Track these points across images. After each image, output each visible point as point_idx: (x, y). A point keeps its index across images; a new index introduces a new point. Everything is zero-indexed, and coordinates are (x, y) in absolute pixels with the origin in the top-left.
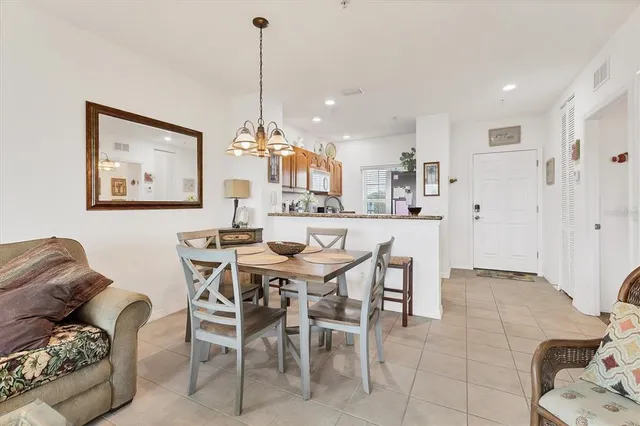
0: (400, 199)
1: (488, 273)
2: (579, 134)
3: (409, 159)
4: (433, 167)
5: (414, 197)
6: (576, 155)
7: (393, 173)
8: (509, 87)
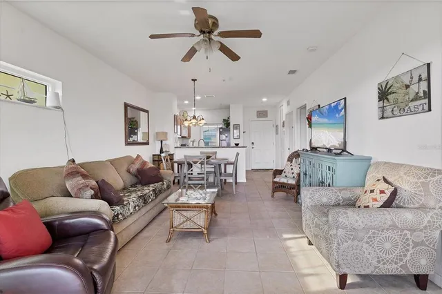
0: (223, 140)
1: (257, 170)
2: (284, 119)
3: (227, 123)
4: (237, 127)
5: (230, 139)
6: (283, 126)
7: (220, 128)
8: (264, 100)
